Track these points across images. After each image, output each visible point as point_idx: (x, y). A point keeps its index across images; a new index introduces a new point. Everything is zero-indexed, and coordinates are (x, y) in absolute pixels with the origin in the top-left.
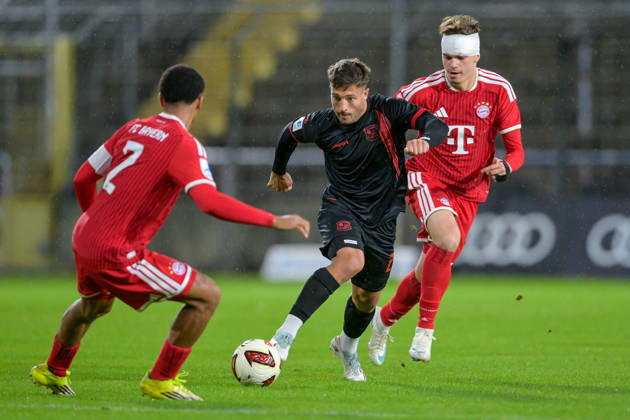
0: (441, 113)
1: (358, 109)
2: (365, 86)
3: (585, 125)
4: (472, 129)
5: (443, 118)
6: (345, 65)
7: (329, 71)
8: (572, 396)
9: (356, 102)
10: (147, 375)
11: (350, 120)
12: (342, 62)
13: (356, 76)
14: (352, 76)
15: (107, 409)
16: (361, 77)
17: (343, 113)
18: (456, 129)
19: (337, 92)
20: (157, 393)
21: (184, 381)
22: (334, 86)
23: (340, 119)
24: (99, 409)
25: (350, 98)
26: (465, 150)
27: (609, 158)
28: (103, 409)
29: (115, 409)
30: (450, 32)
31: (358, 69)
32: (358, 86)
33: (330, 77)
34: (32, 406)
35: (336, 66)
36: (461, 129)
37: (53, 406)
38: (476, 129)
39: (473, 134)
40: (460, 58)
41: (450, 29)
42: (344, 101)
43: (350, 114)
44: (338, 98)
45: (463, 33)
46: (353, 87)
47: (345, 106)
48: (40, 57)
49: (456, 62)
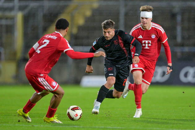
0: (140, 37)
1: (111, 35)
2: (113, 28)
3: (179, 39)
4: (150, 41)
5: (141, 38)
6: (107, 22)
7: (102, 24)
8: (175, 122)
9: (111, 33)
10: (45, 115)
11: (109, 39)
12: (106, 21)
13: (110, 25)
14: (109, 25)
15: (34, 126)
16: (112, 25)
17: (107, 37)
18: (145, 42)
19: (105, 30)
20: (48, 121)
21: (57, 117)
22: (104, 28)
23: (106, 38)
24: (31, 126)
25: (109, 32)
26: (148, 47)
27: (186, 49)
28: (32, 126)
29: (36, 126)
30: (143, 10)
31: (111, 23)
32: (111, 28)
33: (103, 26)
34: (11, 125)
35: (104, 22)
36: (147, 42)
37: (17, 125)
38: (151, 41)
39: (150, 43)
40: (146, 18)
41: (144, 10)
42: (107, 33)
43: (109, 37)
44: (105, 32)
45: (148, 11)
46: (110, 29)
47: (107, 35)
48: (13, 18)
49: (145, 20)
